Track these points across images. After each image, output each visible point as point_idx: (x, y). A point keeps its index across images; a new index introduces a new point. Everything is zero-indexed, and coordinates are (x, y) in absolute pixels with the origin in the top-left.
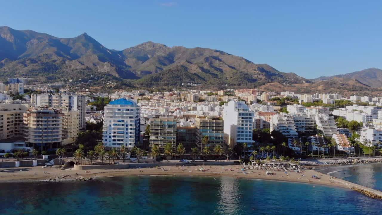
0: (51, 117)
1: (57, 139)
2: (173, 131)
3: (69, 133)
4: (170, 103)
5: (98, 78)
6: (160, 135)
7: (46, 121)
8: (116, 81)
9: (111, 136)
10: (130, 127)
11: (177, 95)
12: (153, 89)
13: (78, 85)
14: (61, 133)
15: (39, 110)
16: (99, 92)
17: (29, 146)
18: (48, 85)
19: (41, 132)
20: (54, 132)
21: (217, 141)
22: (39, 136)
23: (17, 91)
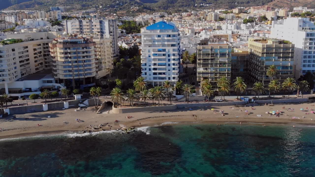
0: (81, 48)
1: (90, 74)
2: (227, 61)
3: (103, 63)
4: (192, 23)
5: (123, 3)
6: (211, 66)
7: (75, 53)
8: (138, 5)
9: (152, 69)
10: (172, 57)
11: (194, 15)
12: (170, 11)
13: (107, 10)
14: (94, 65)
15: (66, 39)
16: (125, 16)
17: (60, 83)
18: (83, 11)
19: (71, 66)
20: (85, 66)
21: (285, 72)
22: (70, 71)
23: (56, 17)
